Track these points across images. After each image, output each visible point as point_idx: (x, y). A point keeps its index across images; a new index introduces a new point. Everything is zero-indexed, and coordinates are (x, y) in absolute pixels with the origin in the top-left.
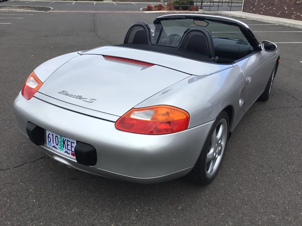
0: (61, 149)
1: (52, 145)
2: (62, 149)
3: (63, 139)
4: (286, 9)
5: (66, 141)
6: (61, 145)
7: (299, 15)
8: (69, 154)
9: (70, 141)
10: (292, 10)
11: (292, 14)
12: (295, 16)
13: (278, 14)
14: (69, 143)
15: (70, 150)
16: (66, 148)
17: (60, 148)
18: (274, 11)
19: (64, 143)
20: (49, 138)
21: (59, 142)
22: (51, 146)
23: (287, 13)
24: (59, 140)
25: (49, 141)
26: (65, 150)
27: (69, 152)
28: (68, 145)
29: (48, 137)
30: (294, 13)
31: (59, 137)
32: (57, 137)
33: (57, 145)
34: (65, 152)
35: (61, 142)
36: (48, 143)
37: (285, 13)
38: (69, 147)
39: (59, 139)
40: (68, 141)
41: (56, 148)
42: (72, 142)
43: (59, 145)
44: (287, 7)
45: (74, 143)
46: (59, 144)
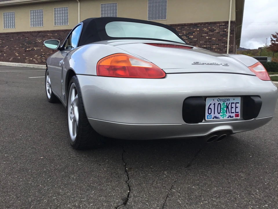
0: (223, 116)
1: (213, 117)
2: (225, 115)
3: (227, 103)
4: (17, 55)
5: (230, 104)
6: (223, 112)
7: (32, 60)
8: (233, 117)
9: (234, 103)
10: (24, 56)
11: (25, 59)
12: (28, 61)
13: (10, 60)
14: (233, 105)
15: (233, 113)
16: (229, 113)
17: (221, 116)
18: (5, 57)
19: (227, 107)
20: (210, 110)
21: (221, 110)
22: (211, 118)
23: (19, 59)
24: (221, 107)
25: (210, 113)
26: (228, 115)
27: (232, 115)
28: (232, 108)
29: (209, 108)
30: (27, 58)
31: (222, 103)
32: (219, 105)
33: (219, 113)
34: (228, 117)
35: (224, 108)
36: (208, 116)
37: (18, 59)
38: (233, 110)
39: (221, 105)
40: (232, 103)
41: (218, 118)
42: (236, 103)
43: (221, 113)
44: (18, 54)
45: (238, 103)
46: (221, 111)
